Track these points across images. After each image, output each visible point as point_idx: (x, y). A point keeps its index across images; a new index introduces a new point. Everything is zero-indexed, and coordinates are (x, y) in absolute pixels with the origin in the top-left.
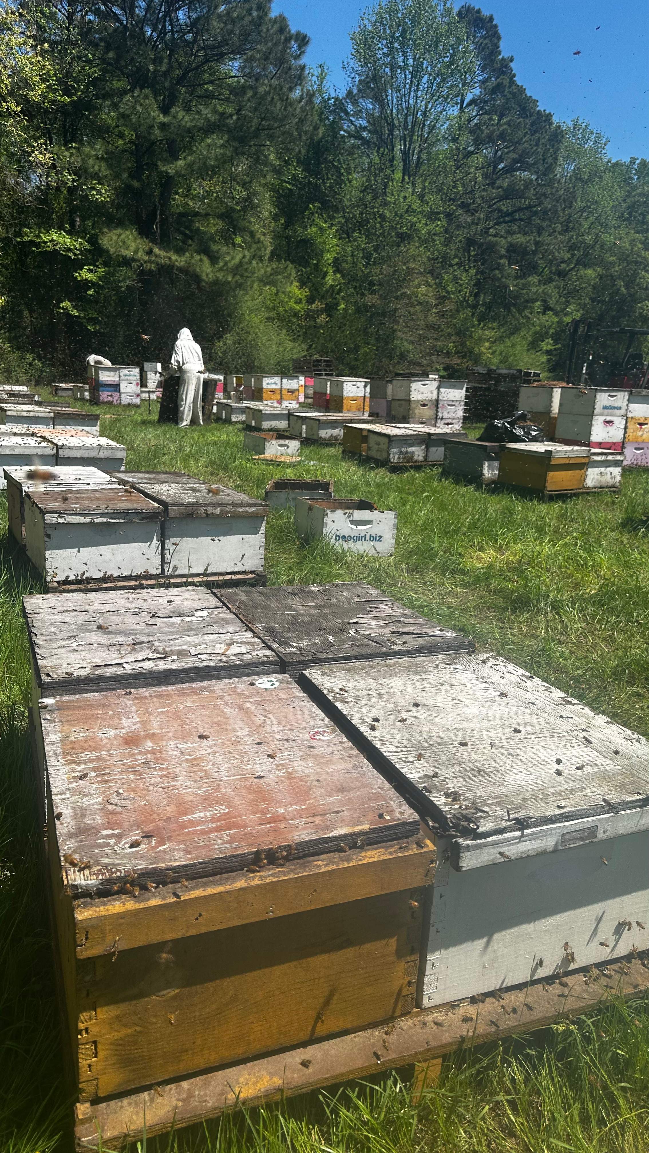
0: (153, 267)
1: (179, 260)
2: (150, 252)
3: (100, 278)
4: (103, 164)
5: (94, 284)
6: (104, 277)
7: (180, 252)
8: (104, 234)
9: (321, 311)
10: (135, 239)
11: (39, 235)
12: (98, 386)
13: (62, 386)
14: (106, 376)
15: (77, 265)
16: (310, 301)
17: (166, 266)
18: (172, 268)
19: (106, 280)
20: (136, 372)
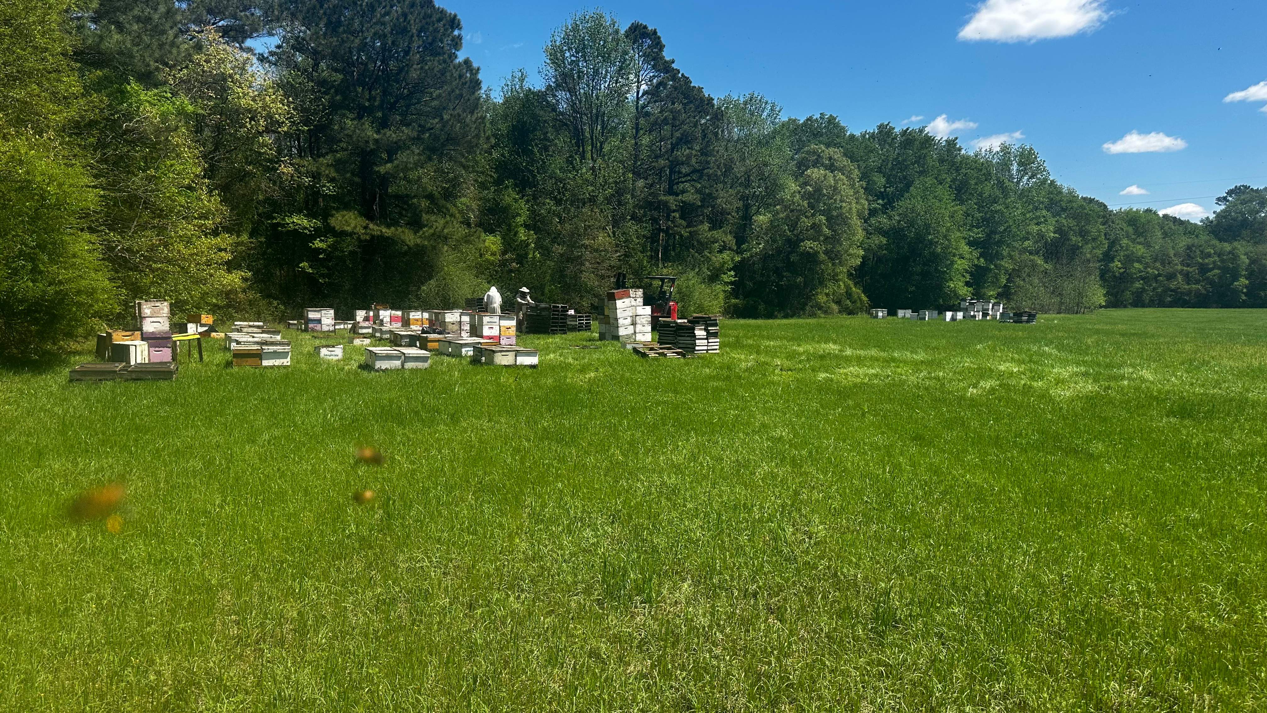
0: (368, 238)
1: (387, 232)
2: (366, 228)
3: (329, 247)
4: (332, 170)
5: (323, 251)
6: (333, 245)
7: (388, 226)
8: (332, 216)
9: (513, 260)
10: (356, 218)
11: (284, 219)
12: (308, 321)
13: (291, 322)
14: (312, 315)
15: (312, 238)
16: (504, 253)
17: (378, 236)
18: (382, 238)
19: (333, 247)
20: (332, 312)
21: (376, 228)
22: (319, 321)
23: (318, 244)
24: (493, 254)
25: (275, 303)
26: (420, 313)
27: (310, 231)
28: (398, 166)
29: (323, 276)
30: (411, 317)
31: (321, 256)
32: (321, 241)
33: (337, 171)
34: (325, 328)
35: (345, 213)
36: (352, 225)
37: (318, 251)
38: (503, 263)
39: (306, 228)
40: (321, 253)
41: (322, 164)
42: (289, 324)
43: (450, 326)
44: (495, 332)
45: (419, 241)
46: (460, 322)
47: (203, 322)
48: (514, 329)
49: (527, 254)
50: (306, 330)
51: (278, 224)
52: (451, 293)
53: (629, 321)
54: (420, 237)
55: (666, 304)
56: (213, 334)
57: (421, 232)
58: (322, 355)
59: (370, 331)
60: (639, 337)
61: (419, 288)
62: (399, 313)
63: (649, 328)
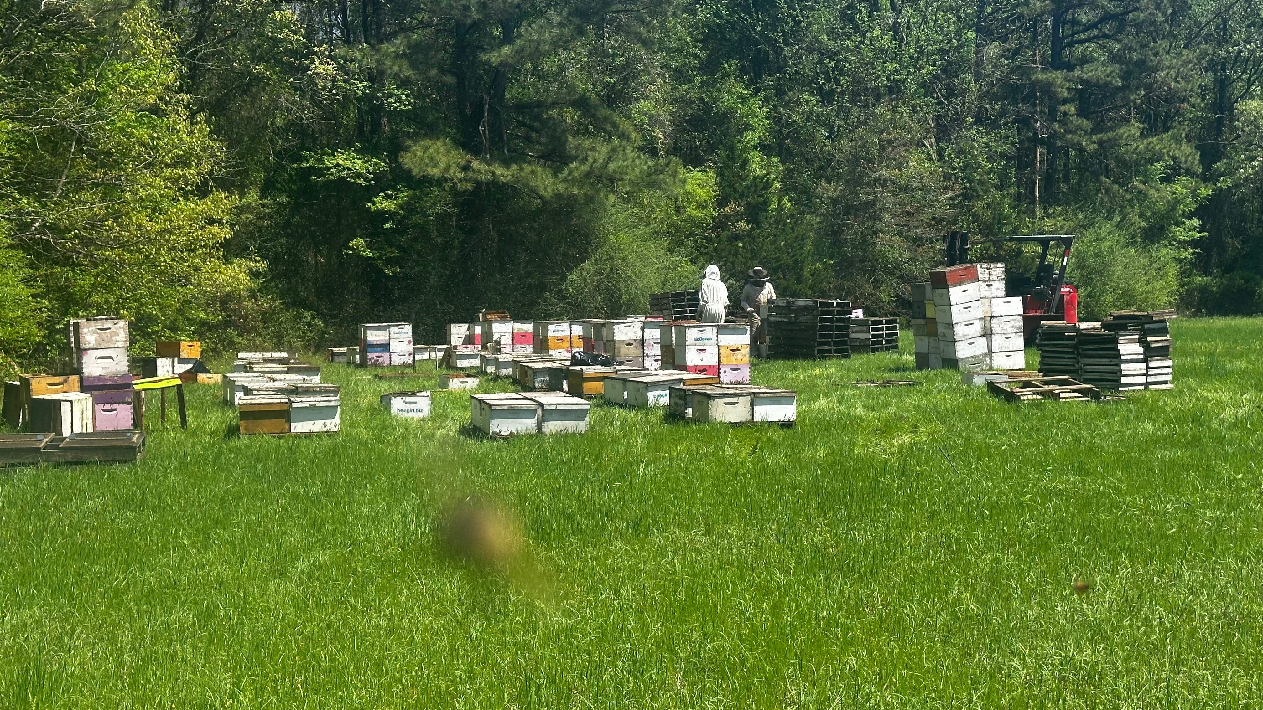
0: (469, 186)
1: (505, 174)
2: (466, 168)
3: (401, 207)
4: (405, 64)
5: (391, 215)
6: (408, 203)
7: (506, 163)
8: (407, 149)
9: (739, 216)
10: (448, 151)
11: (320, 160)
12: (367, 347)
13: (336, 350)
14: (374, 336)
15: (370, 192)
16: (722, 202)
17: (488, 184)
18: (495, 186)
19: (409, 207)
20: (408, 329)
21: (483, 167)
22: (385, 347)
23: (381, 203)
24: (702, 206)
25: (308, 315)
26: (566, 326)
27: (366, 179)
28: (522, 50)
29: (390, 262)
30: (550, 334)
31: (387, 226)
32: (387, 197)
33: (413, 65)
34: (396, 360)
35: (428, 142)
36: (442, 165)
37: (383, 216)
38: (720, 223)
39: (359, 175)
40: (387, 220)
41: (387, 55)
42: (333, 354)
43: (624, 350)
44: (710, 359)
45: (561, 187)
46: (642, 341)
47: (184, 355)
48: (746, 351)
49: (766, 203)
50: (363, 365)
51: (311, 170)
52: (622, 286)
53: (977, 328)
54: (565, 180)
55: (1054, 291)
56: (202, 377)
57: (566, 172)
58: (394, 411)
59: (476, 362)
60: (1000, 361)
61: (564, 278)
62: (528, 327)
63: (1019, 342)
